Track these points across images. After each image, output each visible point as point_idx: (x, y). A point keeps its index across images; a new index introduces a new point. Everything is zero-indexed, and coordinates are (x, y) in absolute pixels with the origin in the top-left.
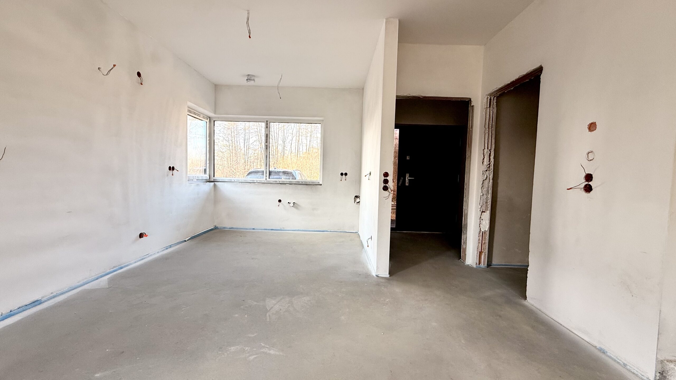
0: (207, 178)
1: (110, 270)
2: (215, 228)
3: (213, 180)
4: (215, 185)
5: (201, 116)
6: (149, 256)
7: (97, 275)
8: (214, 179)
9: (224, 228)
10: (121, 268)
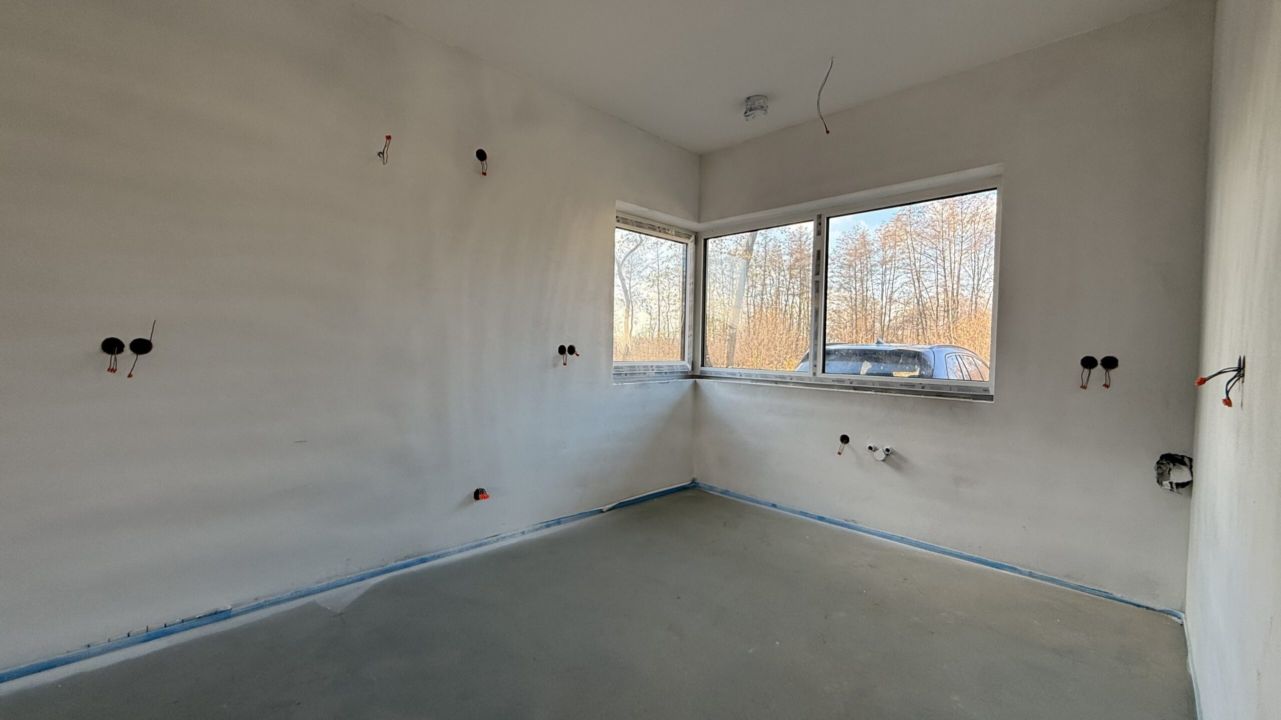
0: (685, 369)
1: (395, 563)
2: (692, 485)
3: (699, 371)
4: (696, 386)
5: (670, 232)
6: (498, 539)
7: (362, 571)
8: (701, 371)
9: (711, 488)
10: (423, 561)
